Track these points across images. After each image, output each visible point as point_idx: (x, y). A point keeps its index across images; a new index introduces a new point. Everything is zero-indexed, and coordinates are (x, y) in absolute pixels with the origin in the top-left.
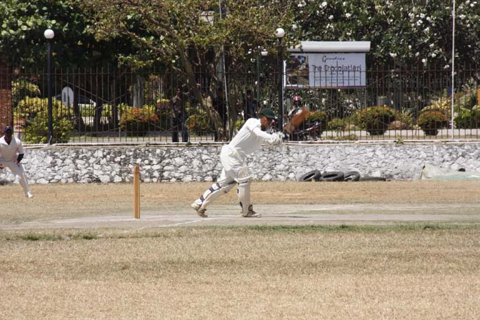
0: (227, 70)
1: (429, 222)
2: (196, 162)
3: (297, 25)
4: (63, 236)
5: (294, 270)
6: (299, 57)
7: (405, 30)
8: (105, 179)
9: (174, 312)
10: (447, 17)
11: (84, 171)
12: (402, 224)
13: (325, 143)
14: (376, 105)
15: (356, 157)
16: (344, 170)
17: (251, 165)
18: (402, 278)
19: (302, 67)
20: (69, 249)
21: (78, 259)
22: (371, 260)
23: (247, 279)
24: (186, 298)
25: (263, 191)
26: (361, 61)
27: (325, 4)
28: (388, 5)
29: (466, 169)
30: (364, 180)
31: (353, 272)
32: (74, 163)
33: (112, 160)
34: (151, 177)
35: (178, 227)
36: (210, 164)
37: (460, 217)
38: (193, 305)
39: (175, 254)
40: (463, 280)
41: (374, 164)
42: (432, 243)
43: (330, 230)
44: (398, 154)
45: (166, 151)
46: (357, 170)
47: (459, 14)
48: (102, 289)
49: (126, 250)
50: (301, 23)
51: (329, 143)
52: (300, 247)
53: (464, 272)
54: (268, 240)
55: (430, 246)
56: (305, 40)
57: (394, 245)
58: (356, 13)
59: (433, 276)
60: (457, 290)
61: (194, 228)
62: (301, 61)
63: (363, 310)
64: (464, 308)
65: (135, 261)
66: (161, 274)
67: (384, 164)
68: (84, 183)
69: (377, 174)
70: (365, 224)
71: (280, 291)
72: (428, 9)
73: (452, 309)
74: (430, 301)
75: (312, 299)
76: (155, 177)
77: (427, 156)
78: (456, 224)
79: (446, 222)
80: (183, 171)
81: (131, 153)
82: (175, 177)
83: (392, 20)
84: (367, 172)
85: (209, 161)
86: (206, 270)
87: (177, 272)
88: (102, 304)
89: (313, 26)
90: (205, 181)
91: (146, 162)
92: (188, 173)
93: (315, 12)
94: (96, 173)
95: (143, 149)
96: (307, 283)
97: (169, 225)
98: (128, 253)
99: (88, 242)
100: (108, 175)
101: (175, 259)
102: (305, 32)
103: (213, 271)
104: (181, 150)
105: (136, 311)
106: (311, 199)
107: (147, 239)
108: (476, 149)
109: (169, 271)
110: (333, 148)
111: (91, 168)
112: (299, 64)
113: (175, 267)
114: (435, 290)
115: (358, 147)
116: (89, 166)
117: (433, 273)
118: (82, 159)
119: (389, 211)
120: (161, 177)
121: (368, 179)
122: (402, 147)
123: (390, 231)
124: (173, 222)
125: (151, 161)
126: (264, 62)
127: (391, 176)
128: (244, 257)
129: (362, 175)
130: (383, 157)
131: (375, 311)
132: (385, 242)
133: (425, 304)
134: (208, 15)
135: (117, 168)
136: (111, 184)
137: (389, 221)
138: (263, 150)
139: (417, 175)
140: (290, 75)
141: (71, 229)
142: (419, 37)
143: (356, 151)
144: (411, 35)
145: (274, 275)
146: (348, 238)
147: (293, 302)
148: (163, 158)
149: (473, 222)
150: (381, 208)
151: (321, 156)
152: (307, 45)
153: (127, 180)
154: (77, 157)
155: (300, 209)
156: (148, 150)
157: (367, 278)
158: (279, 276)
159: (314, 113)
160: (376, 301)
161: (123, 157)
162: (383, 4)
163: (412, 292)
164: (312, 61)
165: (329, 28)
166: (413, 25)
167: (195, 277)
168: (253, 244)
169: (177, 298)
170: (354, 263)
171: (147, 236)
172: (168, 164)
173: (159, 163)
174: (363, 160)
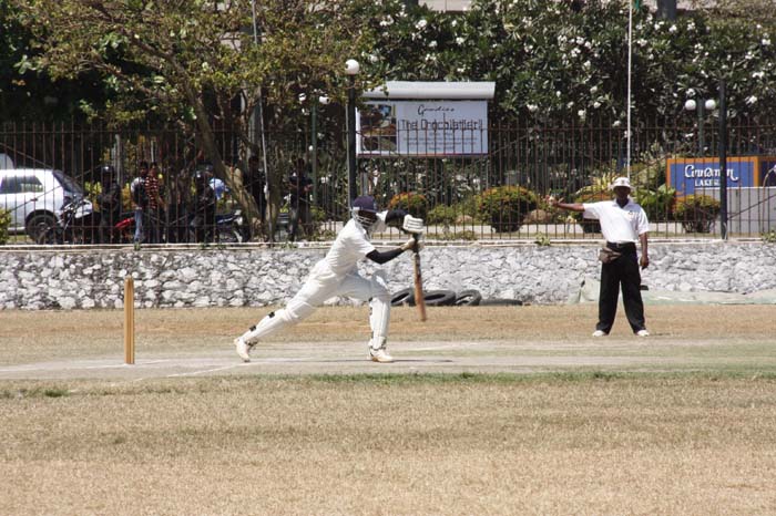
0: (266, 126)
1: (599, 367)
2: (215, 276)
3: (378, 56)
4: (11, 391)
5: (393, 443)
6: (381, 107)
7: (550, 64)
8: (67, 302)
10: (617, 43)
11: (33, 290)
12: (559, 371)
14: (504, 183)
15: (475, 267)
16: (456, 288)
18: (565, 455)
19: (386, 123)
20: (24, 413)
21: (41, 428)
22: (514, 427)
23: (318, 458)
24: (224, 487)
25: (328, 321)
26: (480, 113)
27: (423, 23)
28: (525, 24)
29: (649, 287)
30: (487, 303)
31: (487, 445)
32: (16, 276)
33: (79, 272)
34: (143, 300)
35: (199, 377)
36: (239, 278)
37: (648, 360)
38: (234, 498)
39: (197, 420)
40: (661, 457)
41: (504, 279)
42: (608, 401)
43: (444, 380)
44: (541, 263)
45: (168, 257)
46: (476, 288)
47: (637, 38)
48: (85, 475)
49: (116, 413)
50: (383, 53)
51: (431, 244)
52: (398, 408)
53: (663, 446)
54: (346, 398)
55: (605, 406)
56: (391, 78)
57: (548, 404)
58: (473, 37)
59: (614, 451)
60: (655, 474)
61: (225, 378)
62: (383, 113)
63: (508, 505)
64: (668, 500)
65: (134, 430)
66: (178, 449)
67: (519, 279)
68: (32, 309)
69: (508, 294)
70: (499, 370)
71: (372, 476)
72: (586, 30)
73: (648, 501)
74: (613, 490)
75: (425, 488)
76: (149, 299)
77: (589, 266)
78: (642, 370)
79: (627, 369)
80: (195, 289)
81: (110, 261)
82: (181, 300)
83: (531, 47)
84: (492, 291)
85: (237, 274)
86: (250, 444)
87: (203, 447)
88: (88, 497)
89: (404, 57)
90: (231, 306)
91: (135, 275)
92: (203, 292)
93: (408, 35)
94: (52, 292)
95: (129, 255)
96: (415, 463)
97: (185, 374)
98: (121, 418)
99: (53, 401)
100: (72, 296)
101: (199, 427)
102: (391, 68)
103: (262, 445)
104: (191, 255)
105: (144, 508)
106: (407, 333)
107: (151, 396)
108: (666, 254)
109: (191, 446)
110: (437, 252)
111: (45, 286)
112: (381, 117)
113: (200, 439)
114: (620, 473)
115: (477, 251)
116: (40, 282)
117: (614, 448)
118: (29, 270)
119: (535, 351)
120: (160, 300)
121: (494, 302)
122: (547, 251)
123: (540, 383)
124: (186, 370)
125: (143, 274)
126: (325, 115)
127: (530, 298)
128: (310, 424)
129: (485, 296)
130: (518, 267)
131: (527, 506)
132: (534, 399)
133: (606, 495)
134: (234, 39)
135: (87, 285)
136: (79, 311)
137: (537, 367)
139: (572, 296)
140: (368, 135)
141: (23, 381)
142: (575, 75)
143: (475, 258)
144: (562, 71)
145: (361, 450)
146: (475, 393)
147: (396, 493)
148: (162, 269)
149: (670, 368)
150: (520, 347)
152: (396, 87)
153: (104, 304)
154: (21, 268)
156: (138, 256)
157: (510, 454)
158: (369, 453)
159: (406, 197)
160: (528, 490)
161: (97, 267)
162: (516, 22)
163: (583, 476)
164: (402, 113)
165: (430, 60)
166: (565, 55)
167: (235, 454)
168: (323, 403)
169: (208, 488)
170: (487, 432)
171: (150, 391)
172: (171, 279)
173: (156, 276)
174: (487, 272)
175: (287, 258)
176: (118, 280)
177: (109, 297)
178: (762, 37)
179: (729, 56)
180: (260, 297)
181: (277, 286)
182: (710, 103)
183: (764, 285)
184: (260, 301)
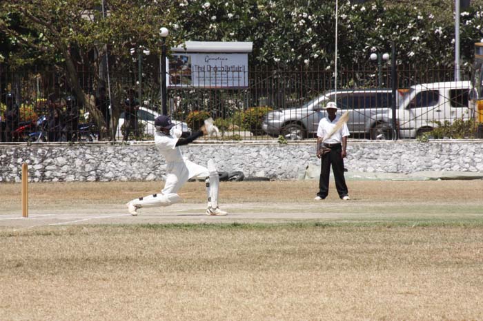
0: (110, 69)
1: (318, 219)
2: (78, 162)
3: (179, 25)
5: (191, 267)
6: (182, 57)
7: (287, 30)
9: (74, 307)
10: (328, 16)
12: (294, 222)
13: (209, 143)
14: (258, 105)
15: (240, 157)
16: (228, 170)
17: (135, 164)
18: (298, 274)
19: (185, 67)
22: (266, 257)
23: (144, 276)
24: (85, 294)
26: (243, 61)
27: (207, 4)
28: (271, 5)
29: (349, 169)
30: (248, 180)
31: (249, 268)
34: (33, 177)
35: (69, 225)
36: (93, 163)
37: (348, 215)
38: (92, 301)
39: (68, 252)
40: (357, 275)
41: (258, 164)
42: (324, 240)
43: (222, 227)
44: (281, 155)
45: (48, 150)
46: (241, 170)
47: (341, 14)
49: (17, 248)
50: (183, 23)
51: (213, 143)
52: (194, 245)
53: (358, 268)
54: (161, 238)
55: (322, 244)
56: (188, 39)
57: (287, 242)
58: (238, 13)
59: (328, 272)
60: (353, 286)
61: (85, 226)
62: (183, 61)
63: (263, 305)
64: (361, 302)
65: (28, 258)
66: (56, 270)
67: (268, 164)
69: (261, 174)
71: (178, 287)
72: (309, 9)
73: (349, 303)
74: (327, 296)
75: (211, 295)
76: (36, 177)
77: (311, 157)
78: (346, 221)
79: (335, 220)
80: (65, 170)
81: (12, 153)
82: (57, 177)
83: (274, 19)
84: (251, 172)
85: (92, 161)
86: (101, 267)
87: (72, 269)
89: (195, 26)
90: (88, 181)
91: (28, 161)
92: (70, 172)
93: (197, 12)
95: (24, 149)
96: (205, 279)
97: (60, 224)
98: (20, 251)
101: (69, 257)
102: (187, 33)
103: (108, 268)
104: (63, 149)
105: (35, 307)
107: (39, 238)
108: (359, 149)
109: (64, 268)
110: (217, 148)
112: (182, 63)
113: (70, 264)
114: (331, 285)
115: (242, 147)
117: (327, 269)
119: (278, 209)
120: (43, 177)
121: (252, 179)
122: (285, 147)
123: (282, 229)
124: (61, 221)
125: (33, 161)
126: (146, 62)
127: (275, 176)
128: (139, 255)
129: (246, 175)
130: (267, 157)
131: (275, 306)
132: (278, 239)
133: (323, 299)
134: (90, 14)
137: (280, 219)
138: (147, 150)
139: (301, 175)
140: (174, 75)
142: (302, 37)
143: (240, 151)
144: (294, 35)
145: (171, 271)
146: (241, 235)
147: (193, 298)
148: (45, 158)
149: (362, 220)
150: (269, 207)
151: (206, 156)
152: (191, 45)
153: (8, 180)
155: (189, 208)
156: (29, 150)
157: (264, 274)
158: (176, 272)
159: (197, 113)
160: (275, 296)
161: (4, 156)
162: (266, 4)
163: (309, 287)
164: (195, 61)
165: (212, 28)
166: (295, 25)
167: (91, 274)
168: (147, 242)
169: (76, 294)
170: (249, 260)
171: (38, 234)
172: (50, 164)
173: (41, 162)
174: (248, 160)
175: (123, 151)
176: (16, 164)
177: (11, 175)
178: (418, 15)
179: (398, 26)
180: (107, 175)
181: (117, 169)
182: (386, 56)
183: (419, 169)
184: (106, 178)
